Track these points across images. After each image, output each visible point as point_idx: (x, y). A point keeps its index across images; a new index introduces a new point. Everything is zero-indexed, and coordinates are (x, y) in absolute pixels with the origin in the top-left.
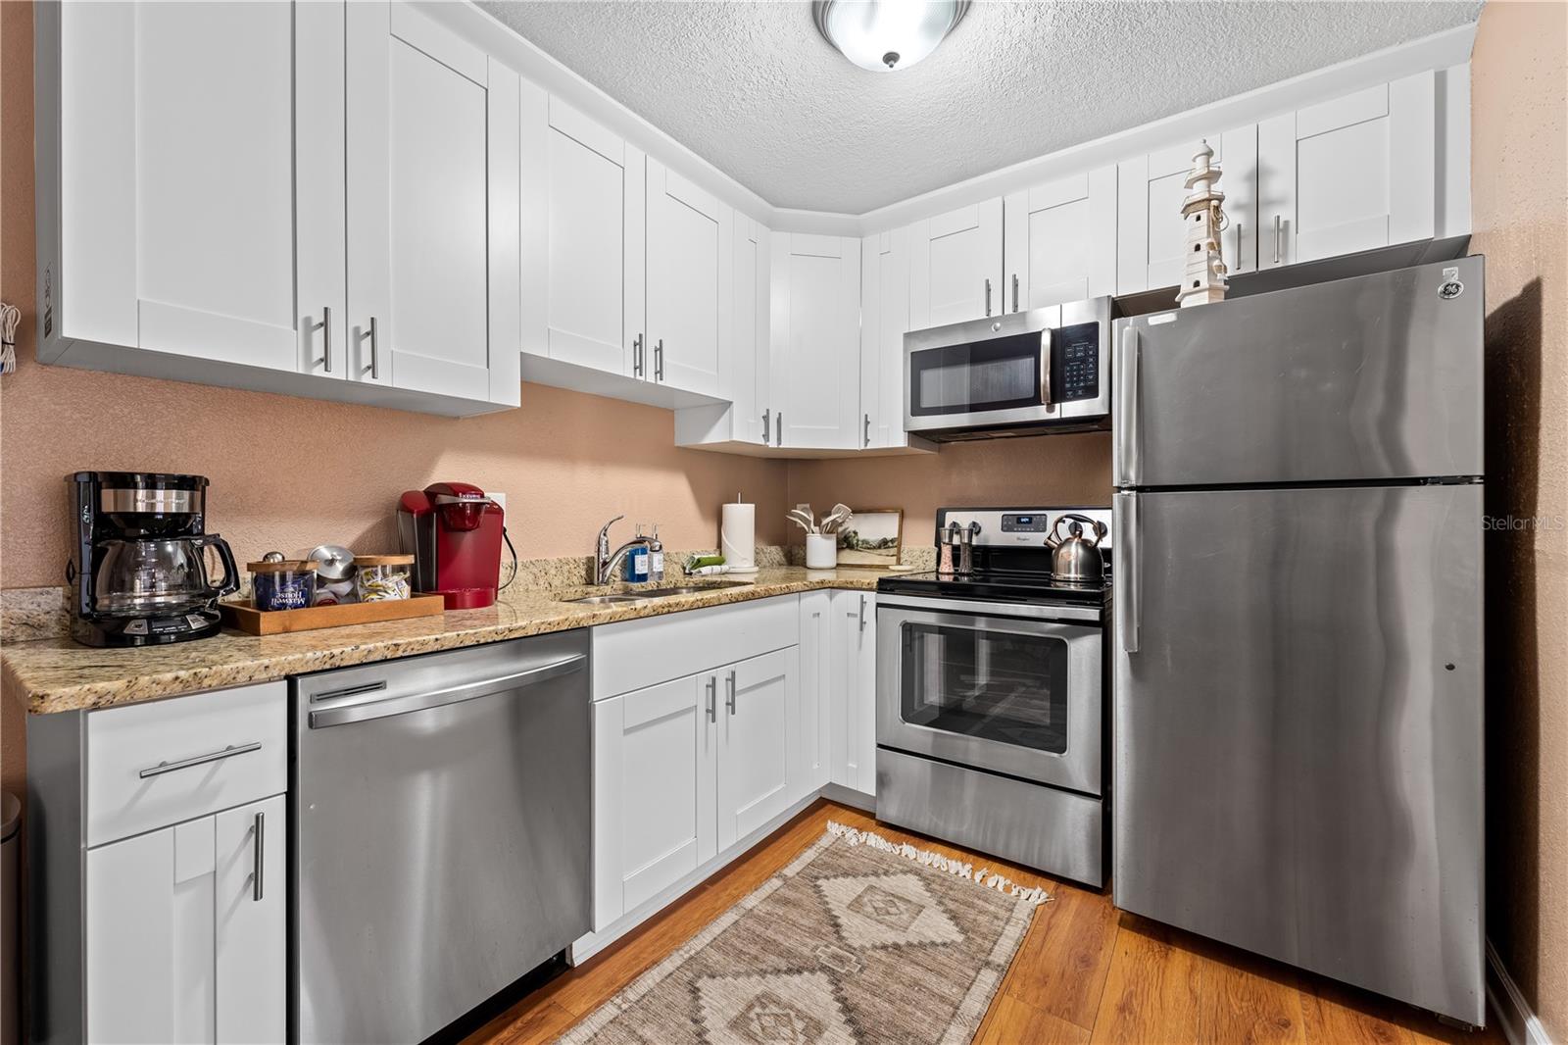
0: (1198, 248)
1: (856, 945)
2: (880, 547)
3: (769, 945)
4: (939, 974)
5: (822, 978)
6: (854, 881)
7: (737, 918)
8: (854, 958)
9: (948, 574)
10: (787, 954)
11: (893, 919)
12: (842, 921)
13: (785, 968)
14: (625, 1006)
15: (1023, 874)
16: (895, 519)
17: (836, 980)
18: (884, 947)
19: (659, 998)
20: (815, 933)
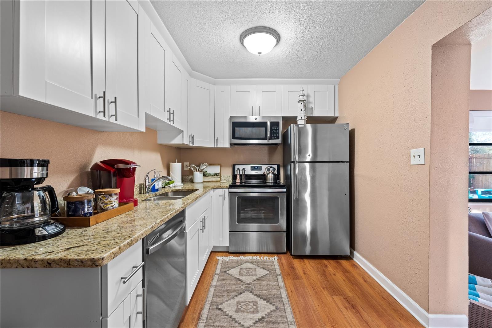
0: (302, 110)
1: (249, 283)
2: (214, 175)
3: (228, 291)
4: (270, 281)
5: (247, 293)
6: (235, 269)
7: (214, 288)
8: (251, 285)
9: (239, 182)
10: (234, 291)
11: (252, 274)
12: (241, 279)
13: (237, 294)
14: (205, 322)
15: (269, 255)
16: (219, 167)
17: (251, 292)
18: (255, 280)
19: (212, 315)
20: (237, 284)
